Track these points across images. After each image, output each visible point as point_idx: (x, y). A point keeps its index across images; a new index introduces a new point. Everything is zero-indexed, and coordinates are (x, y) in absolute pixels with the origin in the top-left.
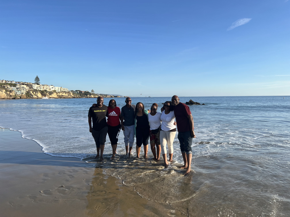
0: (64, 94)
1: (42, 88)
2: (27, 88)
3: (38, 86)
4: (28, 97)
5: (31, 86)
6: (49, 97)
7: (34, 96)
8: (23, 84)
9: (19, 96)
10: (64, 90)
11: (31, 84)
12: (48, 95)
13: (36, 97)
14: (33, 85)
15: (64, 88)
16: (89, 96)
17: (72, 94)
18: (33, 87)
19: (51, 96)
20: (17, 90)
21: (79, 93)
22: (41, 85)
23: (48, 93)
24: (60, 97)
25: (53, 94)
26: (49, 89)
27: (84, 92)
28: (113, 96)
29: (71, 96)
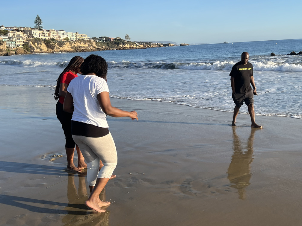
0: (82, 45)
1: (47, 35)
2: (24, 36)
3: (41, 32)
4: (27, 51)
5: (30, 32)
6: (58, 50)
7: (36, 50)
8: (18, 31)
9: (14, 50)
10: (82, 38)
11: (29, 29)
12: (57, 47)
13: (39, 50)
14: (33, 31)
15: (81, 35)
16: (121, 46)
17: (94, 44)
18: (33, 35)
19: (61, 49)
20: (10, 40)
21: (106, 41)
22: (45, 30)
23: (56, 44)
24: (77, 49)
25: (65, 44)
26: (58, 37)
27: (114, 40)
28: (162, 44)
29: (93, 47)
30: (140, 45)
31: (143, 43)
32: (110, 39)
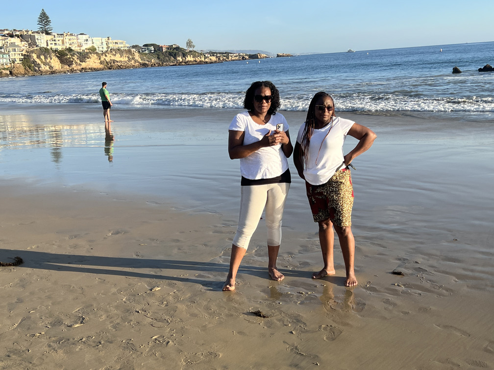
0: (118, 58)
1: (60, 42)
2: (23, 46)
3: (49, 37)
4: (30, 70)
5: (32, 38)
6: (79, 68)
7: (44, 68)
8: (12, 36)
9: (7, 69)
10: (117, 46)
11: (30, 33)
12: (76, 63)
13: (47, 68)
14: (37, 36)
15: (115, 41)
16: (180, 59)
17: (137, 56)
18: (38, 42)
19: (84, 65)
21: (155, 50)
22: (56, 35)
23: (75, 58)
24: (110, 66)
25: (90, 57)
27: (168, 48)
28: (246, 55)
29: (136, 62)
30: (211, 57)
31: (215, 53)
32: (162, 47)
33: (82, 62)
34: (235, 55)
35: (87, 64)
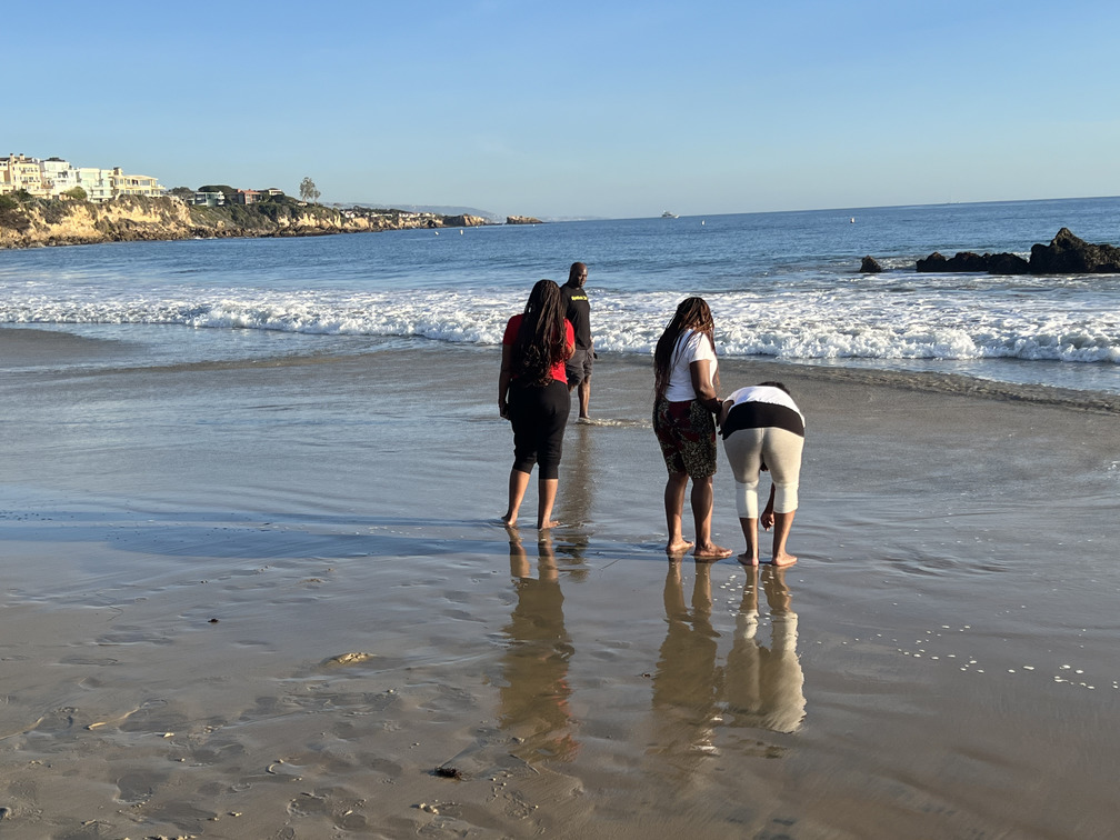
6: (44, 236)
10: (136, 189)
12: (37, 224)
15: (131, 178)
16: (285, 221)
17: (183, 213)
19: (55, 229)
21: (226, 201)
23: (36, 213)
24: (117, 234)
25: (70, 212)
26: (44, 186)
27: (258, 197)
28: (438, 217)
29: (180, 226)
30: (356, 220)
31: (366, 210)
32: (243, 194)
33: (52, 223)
34: (412, 216)
35: (62, 227)
